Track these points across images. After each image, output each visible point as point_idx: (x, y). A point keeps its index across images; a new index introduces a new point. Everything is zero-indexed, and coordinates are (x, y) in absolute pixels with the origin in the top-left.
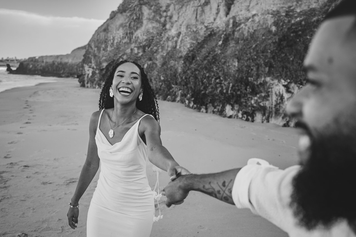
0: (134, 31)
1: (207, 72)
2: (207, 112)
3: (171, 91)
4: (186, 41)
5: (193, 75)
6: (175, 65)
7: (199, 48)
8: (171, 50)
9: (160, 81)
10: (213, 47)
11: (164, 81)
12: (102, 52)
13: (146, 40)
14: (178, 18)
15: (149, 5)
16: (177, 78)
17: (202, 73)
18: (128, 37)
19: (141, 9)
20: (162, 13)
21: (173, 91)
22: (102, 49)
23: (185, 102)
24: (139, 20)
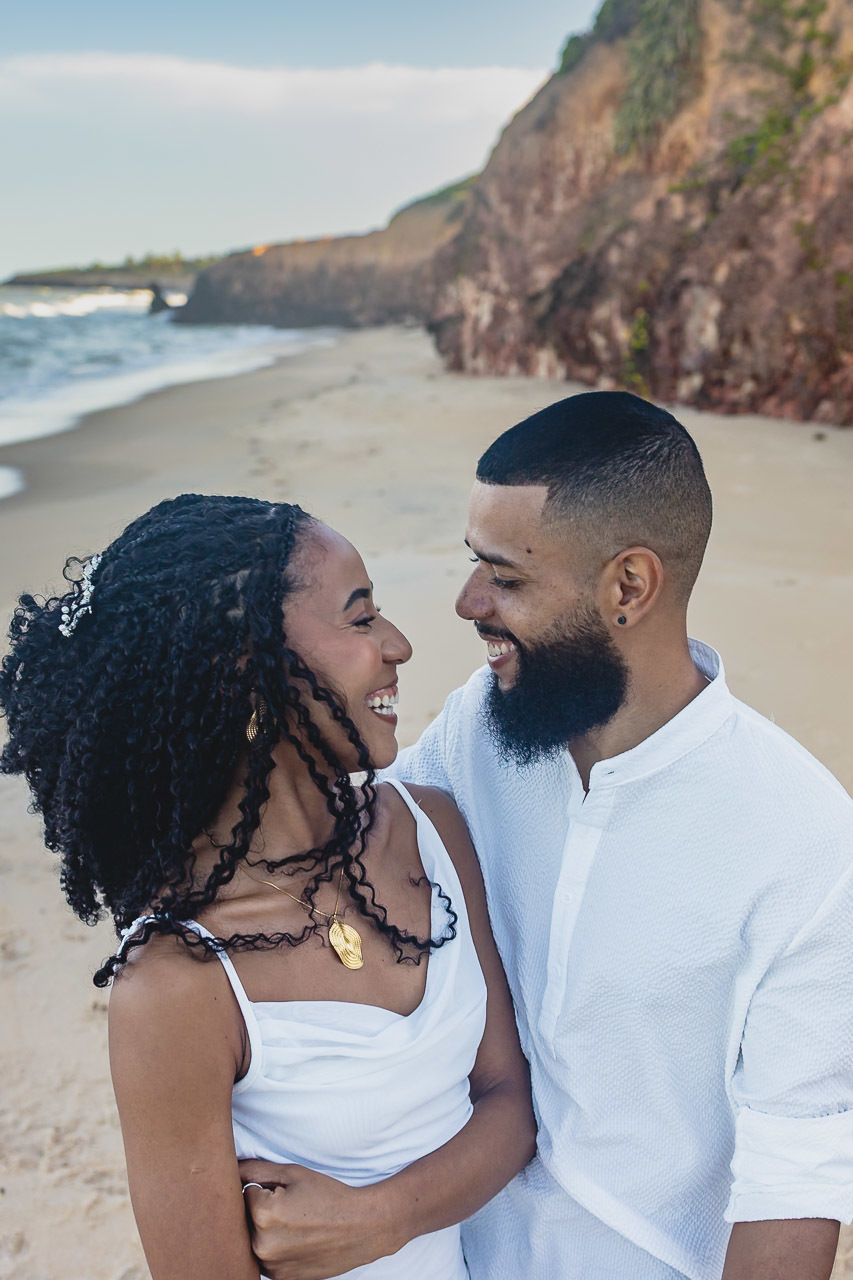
0: (664, 119)
3: (836, 378)
8: (837, 196)
9: (789, 337)
11: (805, 338)
12: (532, 220)
13: (723, 156)
18: (639, 149)
19: (693, 17)
20: (788, 23)
21: (845, 381)
22: (530, 208)
24: (686, 70)
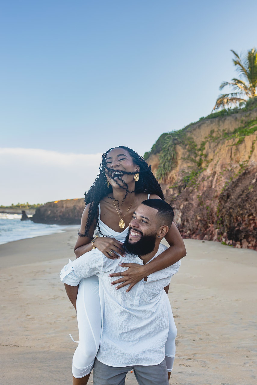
0: (168, 172)
1: (241, 210)
2: (241, 247)
3: (208, 230)
4: (221, 180)
5: (228, 213)
6: (211, 204)
7: (234, 187)
8: (207, 190)
9: (197, 221)
10: (247, 185)
11: (200, 220)
13: (182, 180)
14: (214, 156)
15: (183, 144)
16: (213, 217)
17: (236, 211)
18: (163, 178)
19: (175, 149)
20: (197, 152)
21: (210, 230)
23: (222, 240)
24: (173, 161)
